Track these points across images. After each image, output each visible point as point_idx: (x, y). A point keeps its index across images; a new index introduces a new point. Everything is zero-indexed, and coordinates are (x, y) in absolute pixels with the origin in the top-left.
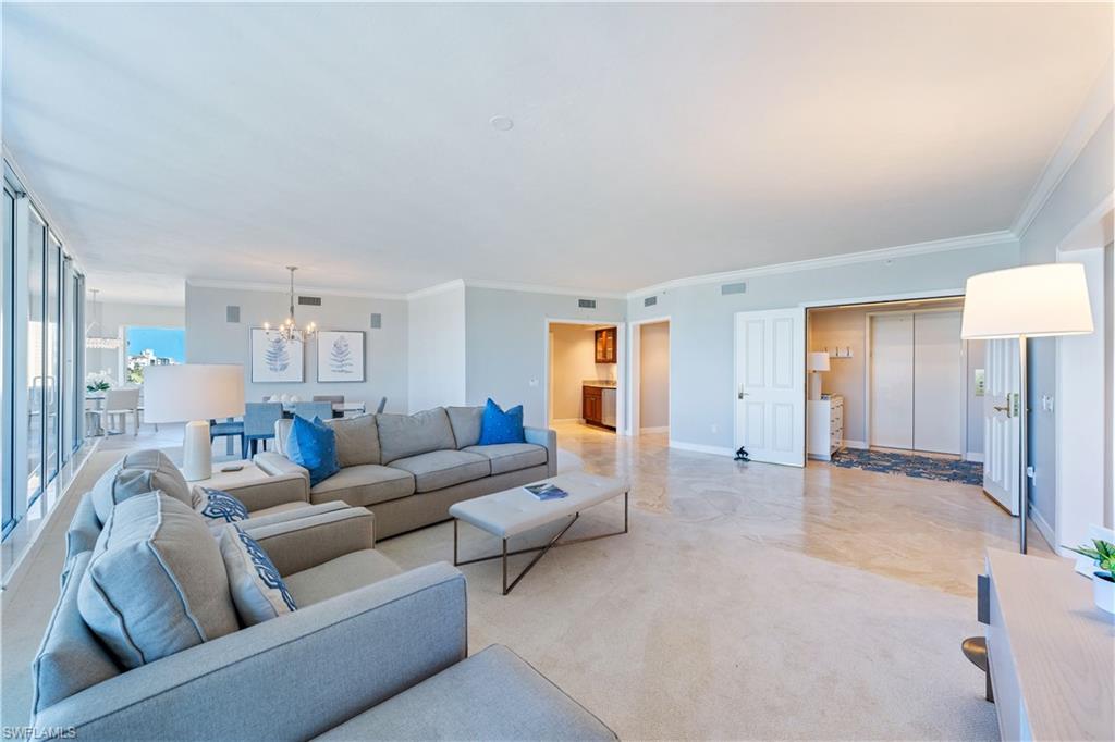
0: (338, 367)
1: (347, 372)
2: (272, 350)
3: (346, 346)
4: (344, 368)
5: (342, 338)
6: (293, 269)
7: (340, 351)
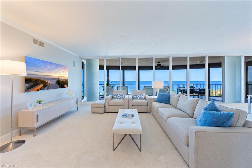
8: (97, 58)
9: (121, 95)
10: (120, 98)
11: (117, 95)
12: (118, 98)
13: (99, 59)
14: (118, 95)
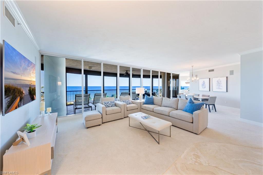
0: (218, 87)
1: (221, 89)
2: (202, 83)
3: (221, 81)
4: (220, 88)
5: (219, 79)
6: (192, 66)
7: (219, 83)
8: (63, 57)
9: (112, 103)
10: (112, 105)
11: (108, 102)
12: (110, 106)
13: (66, 59)
14: (110, 102)
